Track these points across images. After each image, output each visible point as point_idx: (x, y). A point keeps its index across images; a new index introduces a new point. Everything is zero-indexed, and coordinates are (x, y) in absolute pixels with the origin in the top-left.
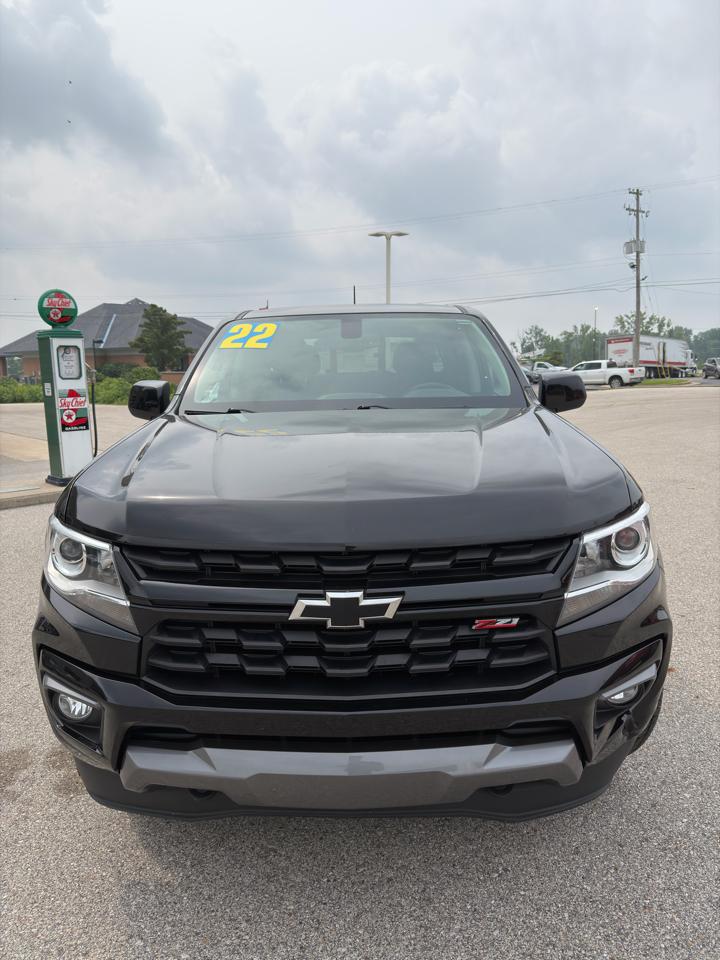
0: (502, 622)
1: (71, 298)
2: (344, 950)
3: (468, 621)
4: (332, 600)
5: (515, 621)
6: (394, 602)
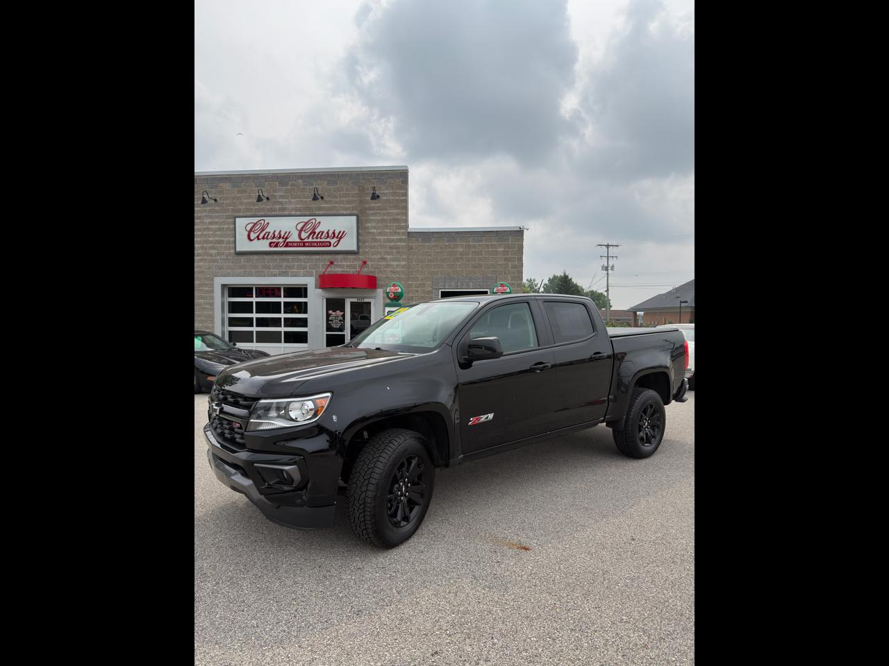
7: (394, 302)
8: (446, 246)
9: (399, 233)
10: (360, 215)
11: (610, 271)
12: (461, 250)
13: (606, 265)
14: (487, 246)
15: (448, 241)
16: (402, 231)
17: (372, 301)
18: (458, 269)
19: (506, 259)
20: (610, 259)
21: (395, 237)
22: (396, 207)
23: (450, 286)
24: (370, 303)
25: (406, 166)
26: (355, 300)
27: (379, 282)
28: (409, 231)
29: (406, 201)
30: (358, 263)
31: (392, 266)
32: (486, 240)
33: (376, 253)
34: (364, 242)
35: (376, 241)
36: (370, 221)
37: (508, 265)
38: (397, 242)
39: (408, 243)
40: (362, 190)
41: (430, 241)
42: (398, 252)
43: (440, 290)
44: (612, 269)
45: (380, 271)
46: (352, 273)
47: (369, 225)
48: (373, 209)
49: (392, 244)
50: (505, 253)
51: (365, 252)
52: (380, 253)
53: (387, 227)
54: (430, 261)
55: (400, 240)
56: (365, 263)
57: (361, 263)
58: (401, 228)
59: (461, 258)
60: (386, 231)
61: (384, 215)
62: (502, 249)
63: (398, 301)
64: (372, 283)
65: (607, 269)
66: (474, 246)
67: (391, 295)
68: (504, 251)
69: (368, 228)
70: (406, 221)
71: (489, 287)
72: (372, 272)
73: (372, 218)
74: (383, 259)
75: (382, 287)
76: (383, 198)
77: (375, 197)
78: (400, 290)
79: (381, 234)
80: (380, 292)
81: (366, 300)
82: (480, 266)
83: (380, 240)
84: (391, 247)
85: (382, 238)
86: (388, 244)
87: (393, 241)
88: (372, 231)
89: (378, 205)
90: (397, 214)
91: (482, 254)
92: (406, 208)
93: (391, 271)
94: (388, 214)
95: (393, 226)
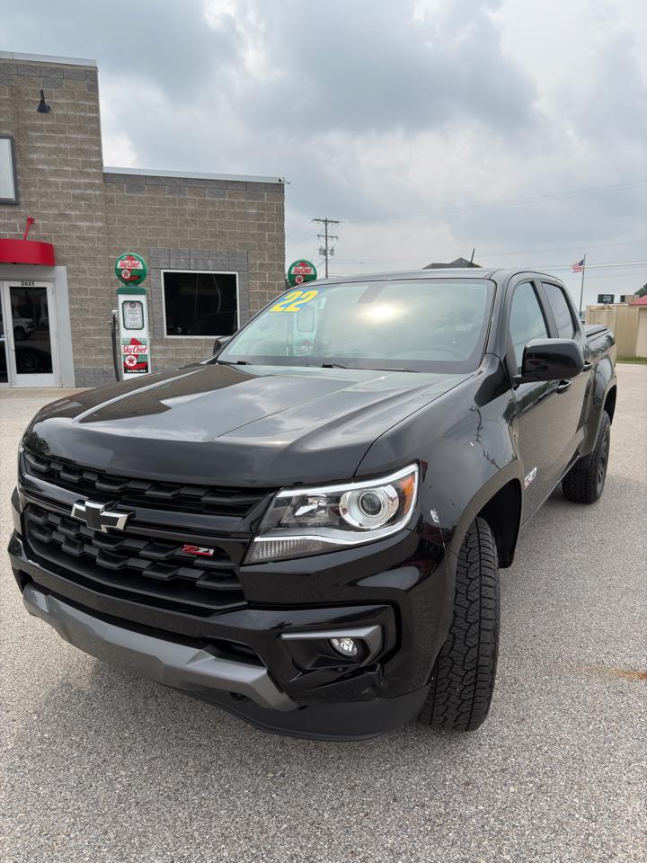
0: (202, 550)
1: (312, 266)
2: (124, 774)
3: (180, 544)
4: (87, 508)
5: (212, 552)
6: (122, 518)
7: (132, 286)
8: (167, 199)
9: (88, 175)
10: (16, 139)
11: (329, 256)
12: (191, 207)
13: (324, 247)
14: (232, 204)
15: (171, 192)
16: (94, 170)
17: (49, 287)
18: (189, 238)
19: (261, 227)
20: (330, 240)
21: (82, 181)
22: (79, 129)
23: (177, 264)
24: (45, 289)
25: (95, 61)
26: (18, 284)
27: (58, 255)
28: (105, 171)
29: (97, 120)
30: (18, 222)
31: (79, 228)
32: (230, 196)
33: (49, 206)
34: (27, 185)
35: (49, 184)
36: (36, 150)
37: (263, 235)
38: (85, 189)
39: (106, 191)
40: (17, 93)
41: (140, 189)
42: (89, 206)
43: (162, 271)
44: (332, 254)
45: (59, 237)
46: (8, 237)
47: (34, 156)
48: (39, 129)
49: (78, 192)
50: (259, 216)
51: (30, 204)
52: (57, 206)
53: (66, 162)
54: (143, 223)
55: (92, 186)
56: (31, 221)
57: (24, 221)
58: (91, 165)
59: (193, 221)
60: (67, 168)
61: (60, 140)
62: (255, 211)
63: (137, 284)
64: (46, 256)
65: (325, 254)
66: (213, 204)
67: (126, 274)
68: (257, 214)
69: (31, 162)
70: (99, 154)
71: (239, 269)
72: (45, 237)
73: (39, 145)
74: (63, 216)
75: (63, 263)
76: (57, 111)
77: (43, 108)
78: (140, 267)
79: (56, 173)
80: (61, 271)
81: (37, 285)
82: (223, 234)
83: (56, 184)
84: (75, 197)
85: (59, 180)
86: (71, 192)
87: (78, 186)
88: (40, 167)
89: (50, 123)
90: (83, 141)
91: (224, 217)
92: (97, 132)
93: (77, 237)
94: (67, 140)
95: (78, 161)
